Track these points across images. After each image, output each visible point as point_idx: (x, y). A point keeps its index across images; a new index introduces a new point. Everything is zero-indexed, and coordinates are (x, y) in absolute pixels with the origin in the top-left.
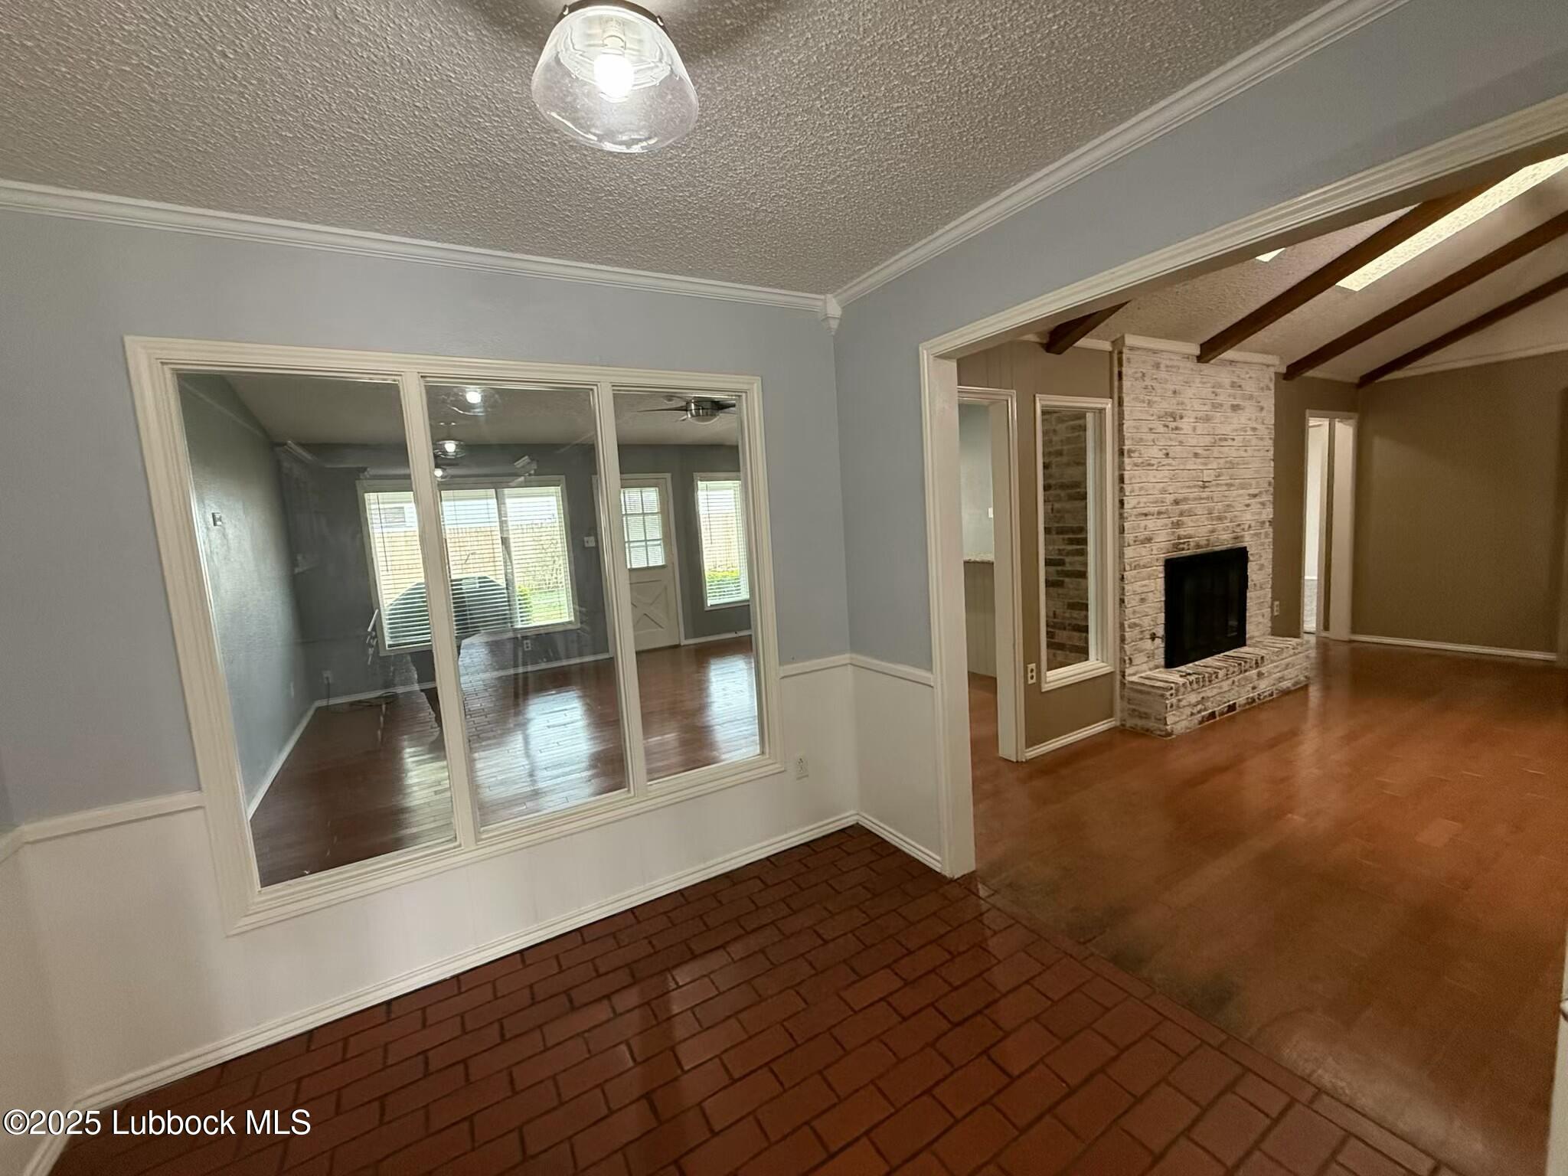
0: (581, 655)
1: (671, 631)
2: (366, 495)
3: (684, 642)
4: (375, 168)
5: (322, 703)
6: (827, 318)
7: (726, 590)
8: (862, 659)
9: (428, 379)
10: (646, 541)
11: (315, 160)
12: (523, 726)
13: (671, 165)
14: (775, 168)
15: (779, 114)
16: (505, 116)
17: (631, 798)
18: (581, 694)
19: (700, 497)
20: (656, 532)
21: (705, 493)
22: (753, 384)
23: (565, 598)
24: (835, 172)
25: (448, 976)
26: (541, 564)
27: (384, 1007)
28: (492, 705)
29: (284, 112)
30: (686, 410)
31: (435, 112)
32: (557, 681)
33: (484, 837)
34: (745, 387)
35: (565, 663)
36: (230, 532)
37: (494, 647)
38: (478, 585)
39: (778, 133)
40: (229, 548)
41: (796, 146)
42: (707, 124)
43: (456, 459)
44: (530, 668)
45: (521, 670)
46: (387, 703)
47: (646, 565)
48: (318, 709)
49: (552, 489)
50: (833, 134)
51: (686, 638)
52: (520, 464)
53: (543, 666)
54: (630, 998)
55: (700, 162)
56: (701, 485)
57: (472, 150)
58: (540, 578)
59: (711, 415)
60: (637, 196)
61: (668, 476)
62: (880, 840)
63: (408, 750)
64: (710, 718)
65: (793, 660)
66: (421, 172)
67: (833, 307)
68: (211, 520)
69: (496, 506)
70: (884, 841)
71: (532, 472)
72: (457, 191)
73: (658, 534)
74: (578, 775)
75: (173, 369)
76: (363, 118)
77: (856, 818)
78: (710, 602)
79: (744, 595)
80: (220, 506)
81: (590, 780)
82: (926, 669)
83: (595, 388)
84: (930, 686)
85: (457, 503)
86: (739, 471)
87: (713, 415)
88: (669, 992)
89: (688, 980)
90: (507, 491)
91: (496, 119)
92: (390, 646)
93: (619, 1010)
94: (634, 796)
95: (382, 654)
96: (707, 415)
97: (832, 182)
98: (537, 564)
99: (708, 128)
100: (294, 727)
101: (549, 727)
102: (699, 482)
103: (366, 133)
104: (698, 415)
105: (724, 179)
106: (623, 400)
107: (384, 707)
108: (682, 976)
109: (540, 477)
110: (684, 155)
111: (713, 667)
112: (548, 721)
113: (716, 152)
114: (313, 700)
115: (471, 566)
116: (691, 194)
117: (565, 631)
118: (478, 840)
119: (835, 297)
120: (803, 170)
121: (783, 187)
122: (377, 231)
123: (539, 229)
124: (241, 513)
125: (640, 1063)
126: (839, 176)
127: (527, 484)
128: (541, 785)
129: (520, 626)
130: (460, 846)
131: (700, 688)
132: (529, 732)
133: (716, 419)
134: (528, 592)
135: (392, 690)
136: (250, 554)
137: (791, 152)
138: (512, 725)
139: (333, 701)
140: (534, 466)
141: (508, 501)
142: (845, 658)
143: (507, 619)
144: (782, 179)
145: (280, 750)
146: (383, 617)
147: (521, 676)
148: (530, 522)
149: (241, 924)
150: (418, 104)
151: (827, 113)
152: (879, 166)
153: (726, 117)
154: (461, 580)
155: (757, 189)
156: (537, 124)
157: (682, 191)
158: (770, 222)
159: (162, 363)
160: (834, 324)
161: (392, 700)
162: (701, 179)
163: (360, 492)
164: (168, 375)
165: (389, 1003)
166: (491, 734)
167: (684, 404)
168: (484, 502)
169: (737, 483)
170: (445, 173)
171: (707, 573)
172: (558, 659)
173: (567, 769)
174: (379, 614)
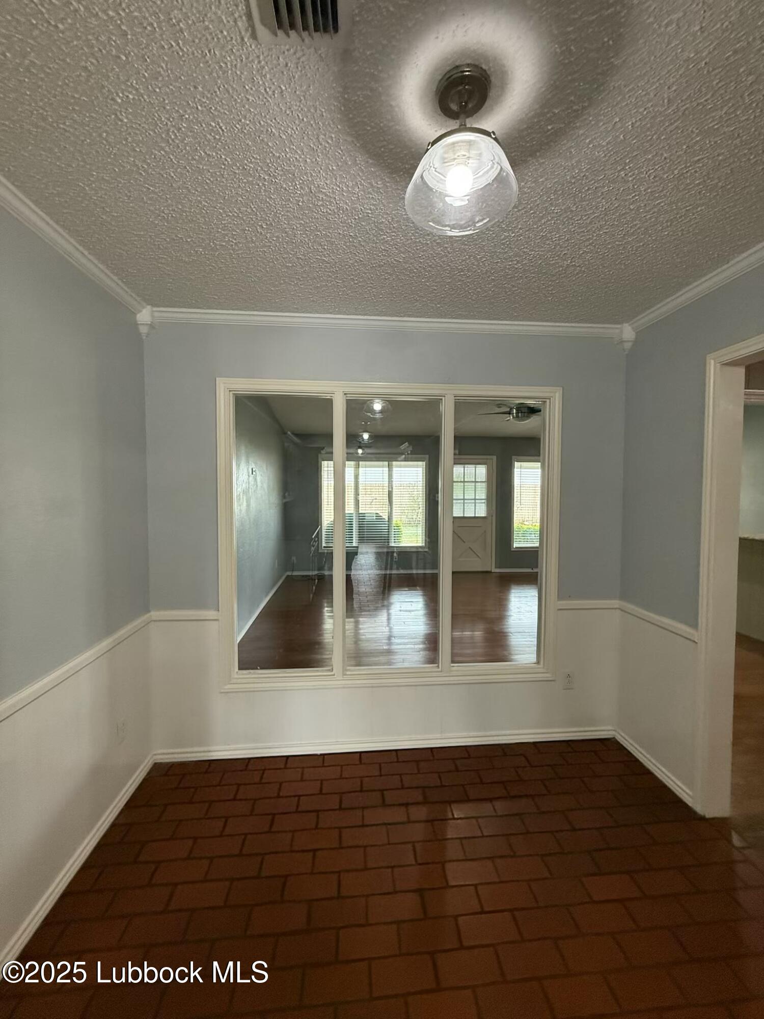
0: (425, 568)
1: (486, 561)
2: (323, 462)
3: (494, 570)
4: (330, 277)
5: (289, 573)
6: (622, 342)
7: (529, 538)
8: (630, 607)
9: (348, 395)
10: (475, 499)
11: (302, 277)
12: (388, 607)
13: (503, 244)
14: (583, 232)
15: (589, 189)
16: (398, 231)
17: (438, 672)
18: (421, 594)
19: (515, 473)
20: (482, 494)
21: (519, 470)
22: (556, 392)
23: (421, 532)
24: (636, 225)
25: (319, 753)
26: (412, 508)
27: (285, 758)
28: (371, 591)
29: (288, 253)
30: (510, 414)
31: (360, 237)
32: (409, 582)
33: (348, 673)
34: (552, 395)
35: (414, 572)
36: (259, 478)
37: (379, 555)
38: (375, 518)
39: (588, 205)
40: (257, 486)
41: (602, 211)
42: (531, 209)
43: (369, 443)
44: (394, 572)
45: (388, 572)
46: (318, 580)
47: (473, 515)
48: (288, 576)
49: (420, 463)
50: (635, 196)
51: (496, 568)
52: (403, 447)
53: (402, 572)
54: (420, 812)
55: (525, 237)
56: (517, 464)
57: (380, 256)
58: (410, 517)
59: (527, 417)
60: (479, 269)
61: (494, 458)
62: (633, 759)
63: (326, 609)
64: (505, 627)
65: (570, 597)
66: (353, 275)
67: (628, 332)
68: (251, 471)
69: (387, 472)
70: (637, 760)
71: (409, 452)
72: (372, 284)
73: (484, 496)
74: (412, 646)
75: (234, 394)
76: (324, 249)
77: (614, 733)
78: (515, 545)
79: (537, 545)
80: (256, 464)
81: (419, 651)
82: (690, 626)
83: (443, 398)
84: (694, 642)
85: (367, 469)
86: (539, 456)
87: (528, 417)
88: (446, 820)
89: (462, 816)
90: (394, 463)
91: (394, 234)
92: (324, 547)
93: (413, 818)
94: (441, 672)
95: (320, 551)
96: (524, 416)
97: (633, 234)
98: (410, 508)
99: (532, 212)
100: (274, 585)
101: (400, 611)
102: (516, 463)
103: (325, 257)
104: (517, 416)
105: (542, 247)
106: (462, 406)
107: (317, 581)
108: (458, 812)
109: (413, 456)
110: (513, 235)
111: (513, 591)
112: (401, 607)
113: (537, 228)
114: (286, 571)
115: (373, 506)
116: (518, 262)
117: (417, 552)
118: (344, 674)
119: (630, 325)
120: (607, 229)
121: (590, 244)
122: (331, 313)
123: (417, 301)
124: (265, 468)
125: (420, 864)
126: (639, 228)
127: (406, 460)
128: (394, 647)
129: (393, 545)
130: (334, 675)
131: (501, 605)
132: (391, 611)
133: (529, 420)
134: (401, 525)
135: (322, 572)
136: (266, 490)
137: (598, 217)
138: (380, 605)
139: (295, 573)
140: (411, 448)
141: (394, 469)
142: (616, 603)
143: (388, 540)
144: (588, 240)
145: (267, 595)
146: (323, 528)
147: (388, 576)
148: (408, 483)
149: (226, 687)
150: (351, 234)
151: (630, 179)
152: (677, 214)
153: (546, 201)
154: (364, 514)
155: (568, 249)
156: (418, 233)
157: (512, 261)
158: (577, 274)
159: (230, 391)
160: (628, 346)
161: (321, 578)
162: (525, 250)
163: (320, 460)
164: (231, 395)
165: (288, 757)
166: (367, 608)
167: (508, 410)
168: (381, 469)
169: (539, 464)
170: (365, 273)
171: (516, 524)
172: (411, 568)
173: (406, 641)
174: (321, 528)
